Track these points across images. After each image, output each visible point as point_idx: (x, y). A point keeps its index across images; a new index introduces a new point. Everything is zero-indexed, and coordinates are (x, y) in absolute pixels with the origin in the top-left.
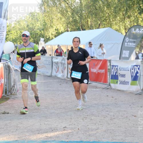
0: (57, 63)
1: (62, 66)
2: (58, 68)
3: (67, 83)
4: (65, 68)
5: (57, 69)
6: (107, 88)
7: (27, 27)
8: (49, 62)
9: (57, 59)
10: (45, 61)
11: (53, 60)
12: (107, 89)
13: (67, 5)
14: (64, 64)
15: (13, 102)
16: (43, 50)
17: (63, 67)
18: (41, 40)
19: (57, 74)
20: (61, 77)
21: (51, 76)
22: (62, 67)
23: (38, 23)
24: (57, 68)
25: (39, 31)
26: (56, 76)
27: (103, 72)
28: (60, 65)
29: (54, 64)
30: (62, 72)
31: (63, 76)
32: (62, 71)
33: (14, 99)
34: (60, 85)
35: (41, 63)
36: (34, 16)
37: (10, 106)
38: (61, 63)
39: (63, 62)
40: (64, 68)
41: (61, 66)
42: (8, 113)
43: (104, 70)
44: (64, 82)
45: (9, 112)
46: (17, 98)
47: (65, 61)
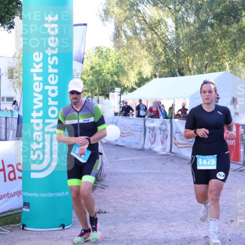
0: (153, 129)
1: (162, 133)
2: (154, 136)
3: (172, 160)
4: (167, 137)
5: (153, 139)
6: (239, 170)
7: (91, 69)
8: (140, 127)
9: (153, 122)
10: (133, 125)
11: (146, 124)
12: (241, 171)
13: (155, 36)
14: (165, 130)
15: (103, 193)
16: (126, 107)
17: (164, 136)
18: (116, 90)
19: (153, 146)
20: (161, 151)
21: (143, 150)
22: (162, 135)
23: (107, 64)
24: (152, 136)
25: (109, 75)
26: (152, 149)
27: (232, 144)
28: (158, 132)
29: (148, 130)
30: (162, 144)
31: (164, 149)
32: (162, 141)
33: (103, 188)
34: (164, 164)
35: (126, 128)
36: (102, 52)
37: (102, 201)
38: (160, 128)
39: (164, 127)
40: (165, 138)
41: (160, 134)
42: (105, 212)
43: (234, 141)
44: (167, 159)
45: (107, 211)
46: (106, 186)
47: (166, 125)
